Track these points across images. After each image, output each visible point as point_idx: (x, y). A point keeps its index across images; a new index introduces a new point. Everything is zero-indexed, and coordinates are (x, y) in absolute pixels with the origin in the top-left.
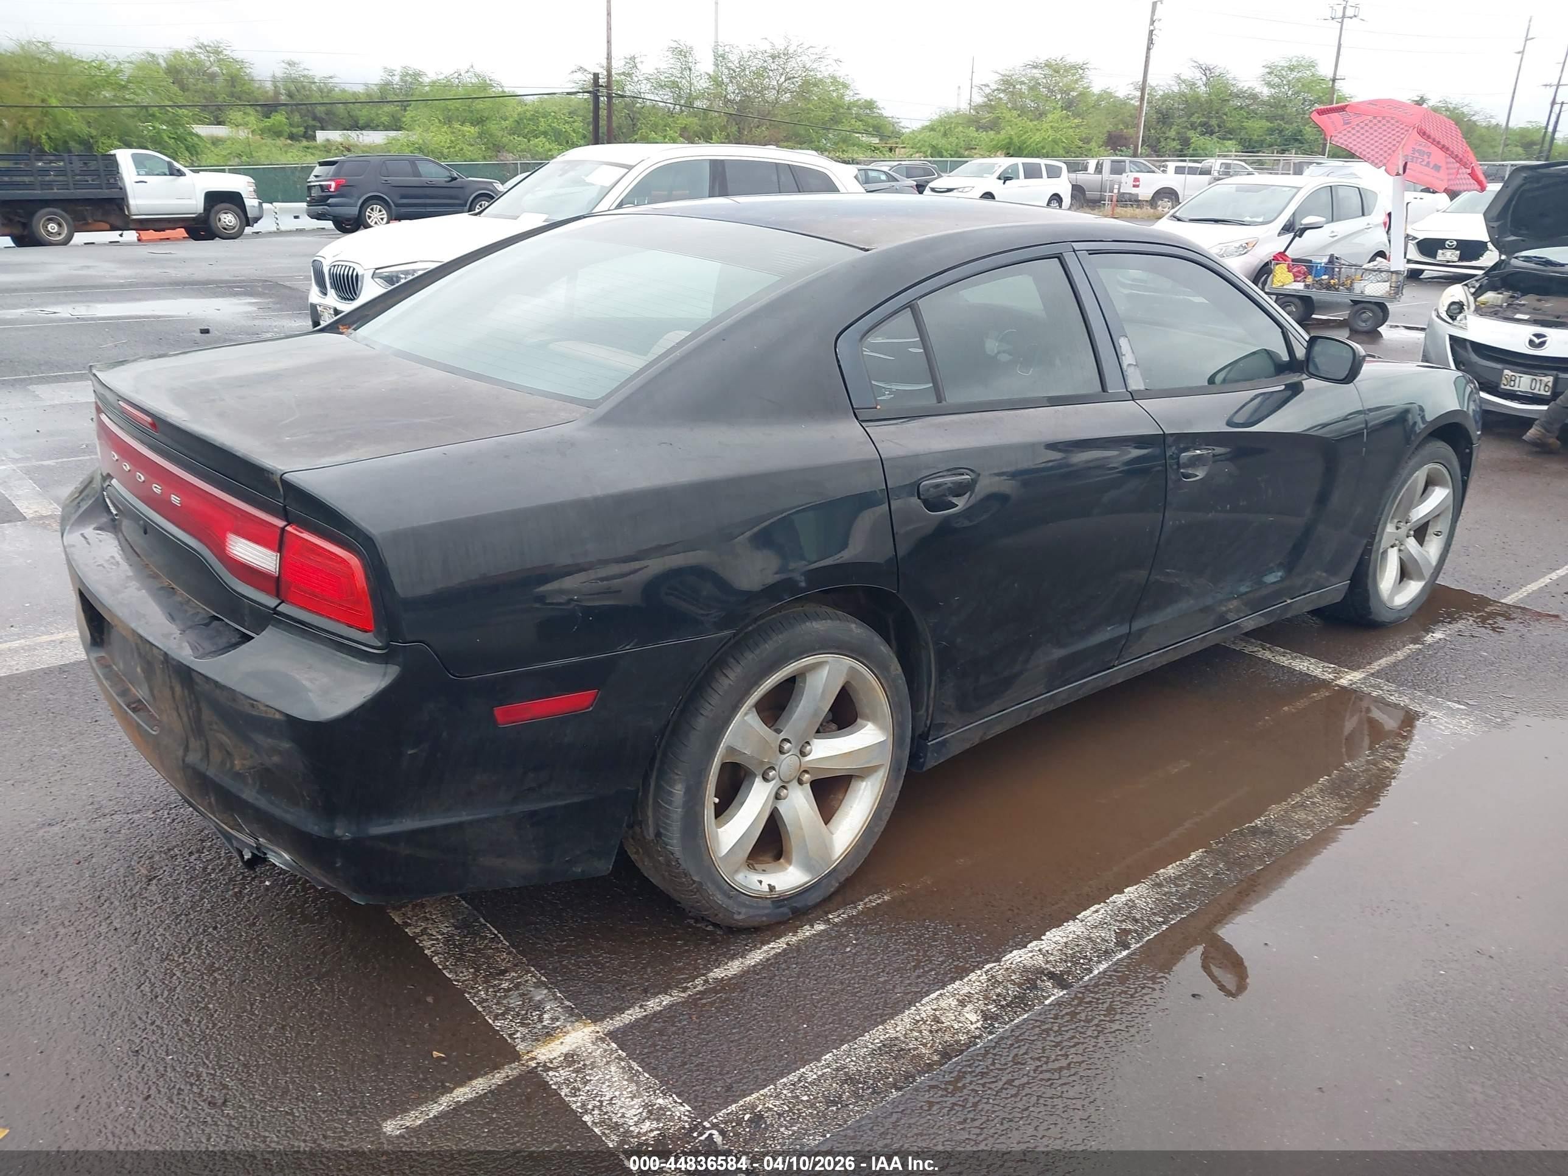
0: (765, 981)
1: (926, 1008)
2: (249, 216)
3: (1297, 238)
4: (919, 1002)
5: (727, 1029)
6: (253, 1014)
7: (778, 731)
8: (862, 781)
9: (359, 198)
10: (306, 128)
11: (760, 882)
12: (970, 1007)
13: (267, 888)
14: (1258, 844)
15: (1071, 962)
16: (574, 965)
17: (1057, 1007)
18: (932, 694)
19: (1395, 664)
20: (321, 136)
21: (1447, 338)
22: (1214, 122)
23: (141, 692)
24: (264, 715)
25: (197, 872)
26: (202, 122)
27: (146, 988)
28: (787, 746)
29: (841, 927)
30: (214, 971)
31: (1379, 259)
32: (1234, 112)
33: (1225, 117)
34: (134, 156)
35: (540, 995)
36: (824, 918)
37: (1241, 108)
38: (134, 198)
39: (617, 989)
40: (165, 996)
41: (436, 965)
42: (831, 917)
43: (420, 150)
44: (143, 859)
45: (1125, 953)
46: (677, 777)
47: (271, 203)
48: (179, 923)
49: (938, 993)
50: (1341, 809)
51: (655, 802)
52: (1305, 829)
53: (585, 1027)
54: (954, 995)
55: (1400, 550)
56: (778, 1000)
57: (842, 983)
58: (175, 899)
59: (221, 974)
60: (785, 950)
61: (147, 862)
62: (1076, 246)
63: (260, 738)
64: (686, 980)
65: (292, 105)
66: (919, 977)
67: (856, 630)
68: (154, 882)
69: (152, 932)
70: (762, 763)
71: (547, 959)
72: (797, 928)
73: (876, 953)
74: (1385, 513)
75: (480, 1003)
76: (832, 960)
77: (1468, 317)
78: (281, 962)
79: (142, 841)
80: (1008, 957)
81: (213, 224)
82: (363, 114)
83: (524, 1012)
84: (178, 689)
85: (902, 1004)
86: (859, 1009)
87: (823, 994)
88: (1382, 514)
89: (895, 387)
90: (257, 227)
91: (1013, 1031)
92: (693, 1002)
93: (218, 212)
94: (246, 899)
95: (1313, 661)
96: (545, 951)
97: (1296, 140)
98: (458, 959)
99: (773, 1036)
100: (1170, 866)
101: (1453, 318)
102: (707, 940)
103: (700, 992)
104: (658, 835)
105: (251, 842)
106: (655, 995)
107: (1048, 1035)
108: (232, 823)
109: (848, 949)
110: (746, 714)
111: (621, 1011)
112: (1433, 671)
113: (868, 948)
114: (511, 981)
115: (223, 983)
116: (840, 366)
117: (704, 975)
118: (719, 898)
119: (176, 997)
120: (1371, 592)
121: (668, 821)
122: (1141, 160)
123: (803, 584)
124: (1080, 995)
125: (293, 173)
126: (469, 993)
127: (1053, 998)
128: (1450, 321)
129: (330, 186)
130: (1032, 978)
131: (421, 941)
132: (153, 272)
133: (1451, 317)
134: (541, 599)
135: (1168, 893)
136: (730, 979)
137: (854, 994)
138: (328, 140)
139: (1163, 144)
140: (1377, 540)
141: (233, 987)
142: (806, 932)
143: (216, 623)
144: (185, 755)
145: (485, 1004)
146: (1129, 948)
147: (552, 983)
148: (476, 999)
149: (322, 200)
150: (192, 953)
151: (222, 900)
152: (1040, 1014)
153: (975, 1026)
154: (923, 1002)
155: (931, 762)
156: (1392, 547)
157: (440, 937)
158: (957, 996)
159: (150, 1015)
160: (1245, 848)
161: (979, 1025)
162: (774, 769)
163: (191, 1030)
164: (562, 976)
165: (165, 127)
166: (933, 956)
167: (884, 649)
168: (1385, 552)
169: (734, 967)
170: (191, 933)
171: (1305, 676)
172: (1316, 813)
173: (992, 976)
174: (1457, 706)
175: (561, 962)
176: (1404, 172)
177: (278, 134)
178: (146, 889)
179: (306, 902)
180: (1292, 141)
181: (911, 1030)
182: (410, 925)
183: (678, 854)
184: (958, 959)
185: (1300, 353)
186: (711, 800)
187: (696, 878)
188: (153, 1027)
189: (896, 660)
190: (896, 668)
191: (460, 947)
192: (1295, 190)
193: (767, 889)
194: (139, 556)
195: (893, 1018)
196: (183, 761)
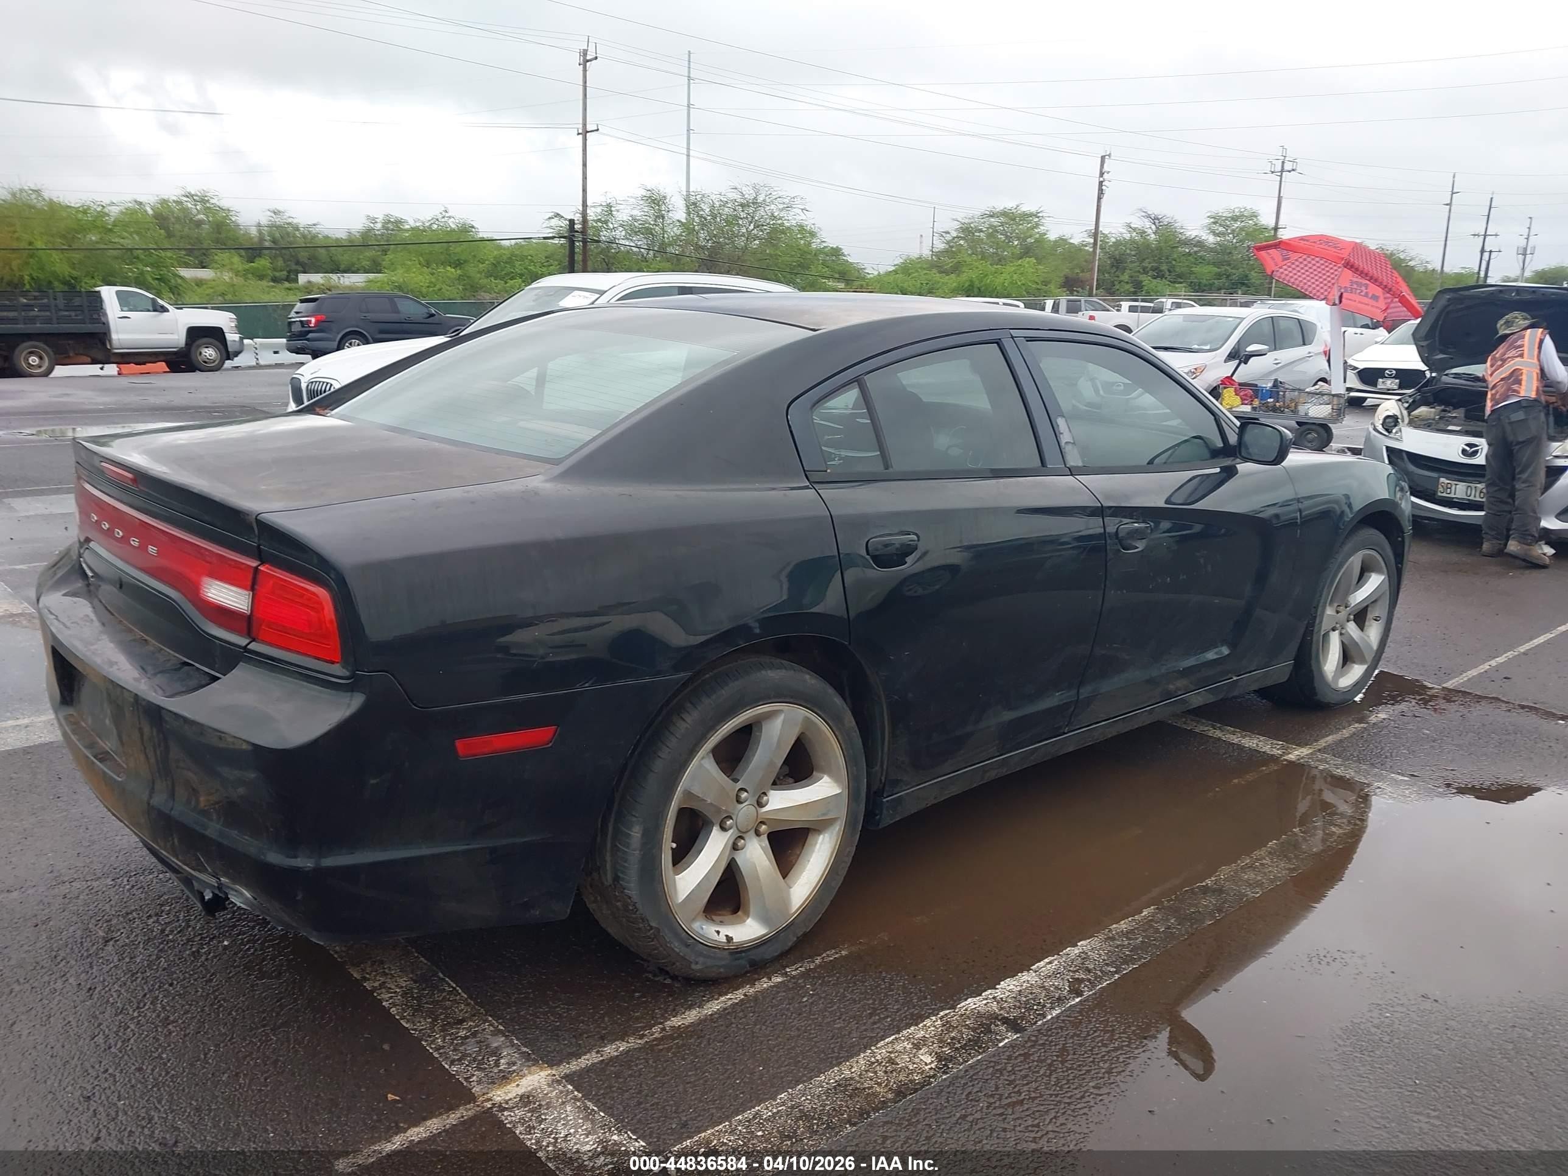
0: (723, 1028)
1: (881, 1051)
2: (230, 350)
3: (1243, 365)
4: (874, 1046)
5: (683, 1072)
6: (207, 1063)
7: (736, 781)
8: (819, 835)
9: (338, 333)
10: (289, 272)
11: (718, 932)
12: (924, 1050)
13: (225, 948)
14: (1208, 902)
15: (1025, 1008)
16: (531, 1015)
17: (1011, 1049)
18: (886, 749)
19: (1341, 741)
20: (303, 278)
21: (1384, 448)
22: (1164, 267)
23: (109, 745)
24: (231, 746)
25: (154, 933)
26: (187, 265)
27: (100, 1039)
28: (744, 795)
29: (798, 979)
30: (169, 1024)
31: (1320, 383)
32: (1183, 258)
33: (1174, 262)
34: (117, 293)
35: (497, 1042)
36: (781, 970)
37: (1189, 254)
38: (117, 332)
39: (574, 1036)
40: (118, 1046)
41: (394, 1016)
42: (788, 970)
43: (400, 288)
44: (101, 923)
45: (1077, 1000)
46: (634, 819)
47: (252, 339)
48: (135, 980)
49: (893, 1037)
50: (1289, 869)
51: (614, 846)
52: (1254, 888)
53: (541, 1070)
54: (908, 1039)
55: (1341, 634)
56: (735, 1045)
57: (798, 1029)
58: (131, 958)
59: (175, 1027)
60: (742, 1000)
61: (105, 925)
62: (1014, 333)
63: (226, 771)
64: (643, 1028)
65: (276, 249)
66: (875, 1023)
67: (810, 681)
68: (111, 943)
69: (107, 989)
70: (719, 810)
71: (505, 1010)
72: (755, 981)
73: (832, 1003)
74: (1324, 596)
75: (437, 1049)
76: (788, 1009)
77: (1403, 429)
78: (237, 1015)
79: (100, 906)
80: (963, 1004)
81: (193, 356)
82: (345, 258)
83: (480, 1058)
84: (147, 729)
85: (857, 1048)
86: (815, 1053)
87: (780, 1040)
88: (1321, 596)
89: (844, 453)
90: (237, 361)
91: (966, 1071)
92: (649, 1048)
93: (199, 346)
94: (203, 958)
95: (1262, 738)
96: (503, 1003)
97: (1243, 284)
98: (416, 1010)
99: (729, 1078)
100: (1123, 922)
101: (1389, 431)
102: (665, 992)
103: (656, 1039)
104: (616, 879)
105: (213, 881)
106: (612, 1041)
107: (1001, 1074)
108: (194, 863)
109: (805, 999)
110: (703, 758)
111: (578, 1056)
112: (1376, 747)
113: (824, 998)
114: (469, 1029)
115: (177, 1035)
116: (791, 432)
117: (661, 1023)
118: (677, 946)
119: (128, 1048)
120: (1315, 673)
121: (626, 864)
122: (1094, 299)
123: (757, 631)
124: (1033, 1038)
125: (275, 311)
126: (426, 1041)
127: (1007, 1041)
128: (1387, 434)
129: (310, 321)
130: (986, 1024)
131: (379, 994)
132: (133, 399)
133: (1387, 430)
134: (505, 649)
135: (1120, 945)
136: (689, 1026)
137: (811, 1039)
138: (309, 282)
139: (1117, 287)
140: (1317, 621)
141: (187, 1038)
142: (764, 984)
143: (186, 668)
144: (151, 797)
145: (441, 1051)
146: (1081, 995)
147: (509, 1032)
148: (433, 1046)
149: (302, 335)
150: (147, 1007)
151: (179, 959)
152: (994, 1056)
153: (929, 1067)
154: (879, 1046)
155: (887, 819)
156: (1334, 630)
157: (398, 990)
158: (912, 1040)
159: (103, 1064)
160: (1196, 905)
161: (933, 1066)
162: (732, 819)
163: (144, 1078)
164: (519, 1025)
165: (149, 269)
166: (889, 1004)
167: (838, 700)
168: (1326, 636)
169: (692, 1016)
170: (146, 989)
171: (1254, 752)
172: (1265, 873)
173: (947, 1022)
174: (1401, 778)
175: (518, 1013)
176: (1340, 302)
177: (261, 277)
178: (103, 949)
179: (264, 960)
180: (1239, 285)
181: (866, 1071)
182: (369, 979)
183: (635, 898)
184: (914, 1007)
185: (1233, 439)
186: (668, 845)
187: (653, 924)
188: (106, 1075)
189: (849, 713)
190: (849, 720)
191: (419, 999)
192: (1239, 320)
193: (724, 940)
194: (112, 614)
195: (848, 1061)
196: (149, 804)
